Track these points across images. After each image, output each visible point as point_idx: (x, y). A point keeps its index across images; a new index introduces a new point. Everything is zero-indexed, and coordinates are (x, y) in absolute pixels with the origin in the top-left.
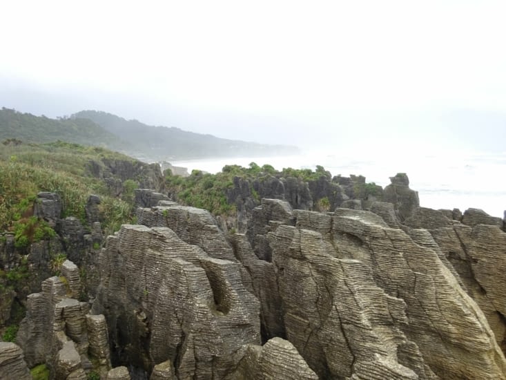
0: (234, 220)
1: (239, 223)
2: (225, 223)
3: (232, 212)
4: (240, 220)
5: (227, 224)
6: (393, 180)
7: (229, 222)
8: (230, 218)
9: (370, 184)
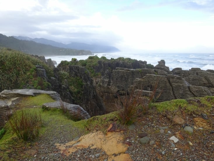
0: (100, 79)
1: (102, 81)
2: (95, 81)
3: (99, 76)
4: (103, 79)
5: (96, 81)
6: (159, 62)
7: (97, 80)
8: (98, 79)
9: (149, 64)
